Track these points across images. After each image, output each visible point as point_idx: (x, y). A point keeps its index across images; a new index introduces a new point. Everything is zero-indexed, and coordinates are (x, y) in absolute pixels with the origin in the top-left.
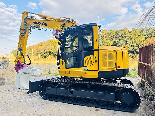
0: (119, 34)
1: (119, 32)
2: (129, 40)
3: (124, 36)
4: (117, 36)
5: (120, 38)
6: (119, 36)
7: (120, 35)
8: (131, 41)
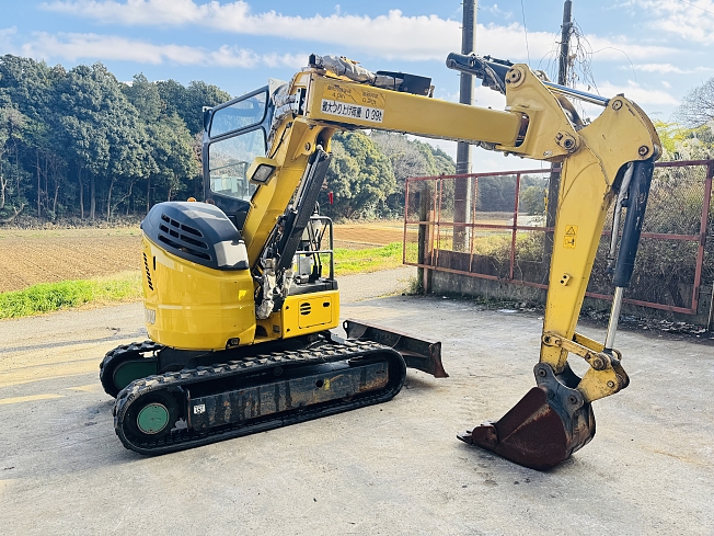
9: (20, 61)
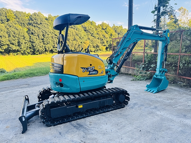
0: (33, 19)
1: (33, 16)
2: (47, 29)
3: (40, 23)
4: (31, 21)
5: (36, 25)
6: (33, 22)
7: (35, 20)
8: (49, 30)
9: (19, 12)
